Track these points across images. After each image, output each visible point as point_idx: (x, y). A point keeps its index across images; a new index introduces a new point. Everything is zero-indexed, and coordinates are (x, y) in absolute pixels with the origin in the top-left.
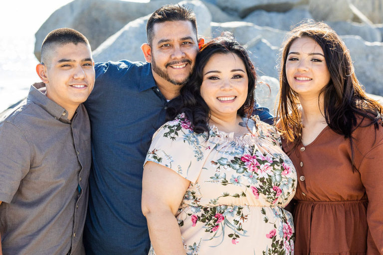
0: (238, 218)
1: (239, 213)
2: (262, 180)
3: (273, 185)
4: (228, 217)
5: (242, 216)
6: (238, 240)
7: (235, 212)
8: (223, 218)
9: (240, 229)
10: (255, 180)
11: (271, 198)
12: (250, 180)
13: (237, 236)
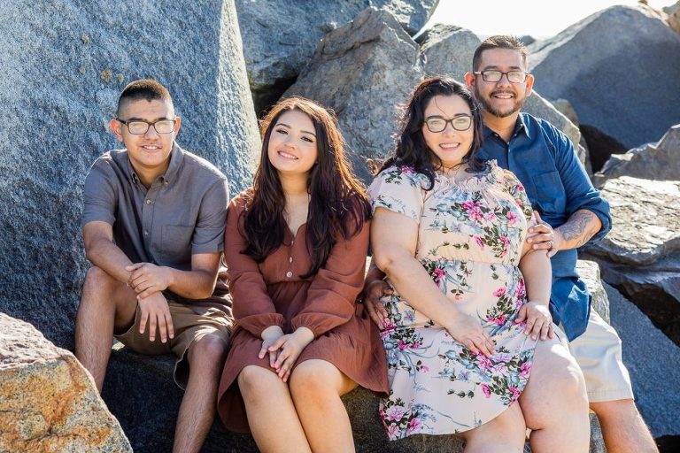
0: (461, 273)
1: (462, 267)
2: (487, 229)
3: (500, 235)
4: (450, 271)
5: (466, 271)
6: (462, 295)
7: (458, 267)
8: (444, 274)
9: (464, 285)
10: (478, 229)
11: (499, 249)
12: (473, 229)
13: (461, 292)
